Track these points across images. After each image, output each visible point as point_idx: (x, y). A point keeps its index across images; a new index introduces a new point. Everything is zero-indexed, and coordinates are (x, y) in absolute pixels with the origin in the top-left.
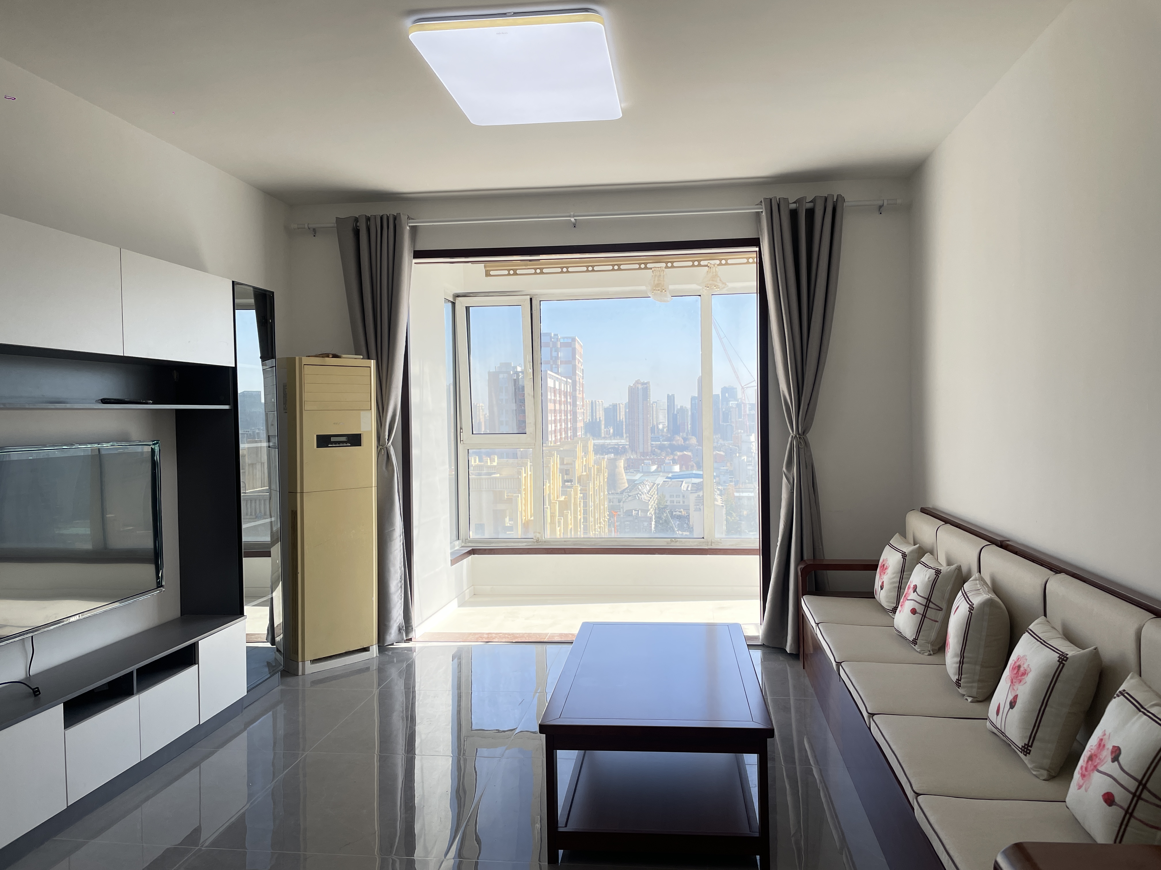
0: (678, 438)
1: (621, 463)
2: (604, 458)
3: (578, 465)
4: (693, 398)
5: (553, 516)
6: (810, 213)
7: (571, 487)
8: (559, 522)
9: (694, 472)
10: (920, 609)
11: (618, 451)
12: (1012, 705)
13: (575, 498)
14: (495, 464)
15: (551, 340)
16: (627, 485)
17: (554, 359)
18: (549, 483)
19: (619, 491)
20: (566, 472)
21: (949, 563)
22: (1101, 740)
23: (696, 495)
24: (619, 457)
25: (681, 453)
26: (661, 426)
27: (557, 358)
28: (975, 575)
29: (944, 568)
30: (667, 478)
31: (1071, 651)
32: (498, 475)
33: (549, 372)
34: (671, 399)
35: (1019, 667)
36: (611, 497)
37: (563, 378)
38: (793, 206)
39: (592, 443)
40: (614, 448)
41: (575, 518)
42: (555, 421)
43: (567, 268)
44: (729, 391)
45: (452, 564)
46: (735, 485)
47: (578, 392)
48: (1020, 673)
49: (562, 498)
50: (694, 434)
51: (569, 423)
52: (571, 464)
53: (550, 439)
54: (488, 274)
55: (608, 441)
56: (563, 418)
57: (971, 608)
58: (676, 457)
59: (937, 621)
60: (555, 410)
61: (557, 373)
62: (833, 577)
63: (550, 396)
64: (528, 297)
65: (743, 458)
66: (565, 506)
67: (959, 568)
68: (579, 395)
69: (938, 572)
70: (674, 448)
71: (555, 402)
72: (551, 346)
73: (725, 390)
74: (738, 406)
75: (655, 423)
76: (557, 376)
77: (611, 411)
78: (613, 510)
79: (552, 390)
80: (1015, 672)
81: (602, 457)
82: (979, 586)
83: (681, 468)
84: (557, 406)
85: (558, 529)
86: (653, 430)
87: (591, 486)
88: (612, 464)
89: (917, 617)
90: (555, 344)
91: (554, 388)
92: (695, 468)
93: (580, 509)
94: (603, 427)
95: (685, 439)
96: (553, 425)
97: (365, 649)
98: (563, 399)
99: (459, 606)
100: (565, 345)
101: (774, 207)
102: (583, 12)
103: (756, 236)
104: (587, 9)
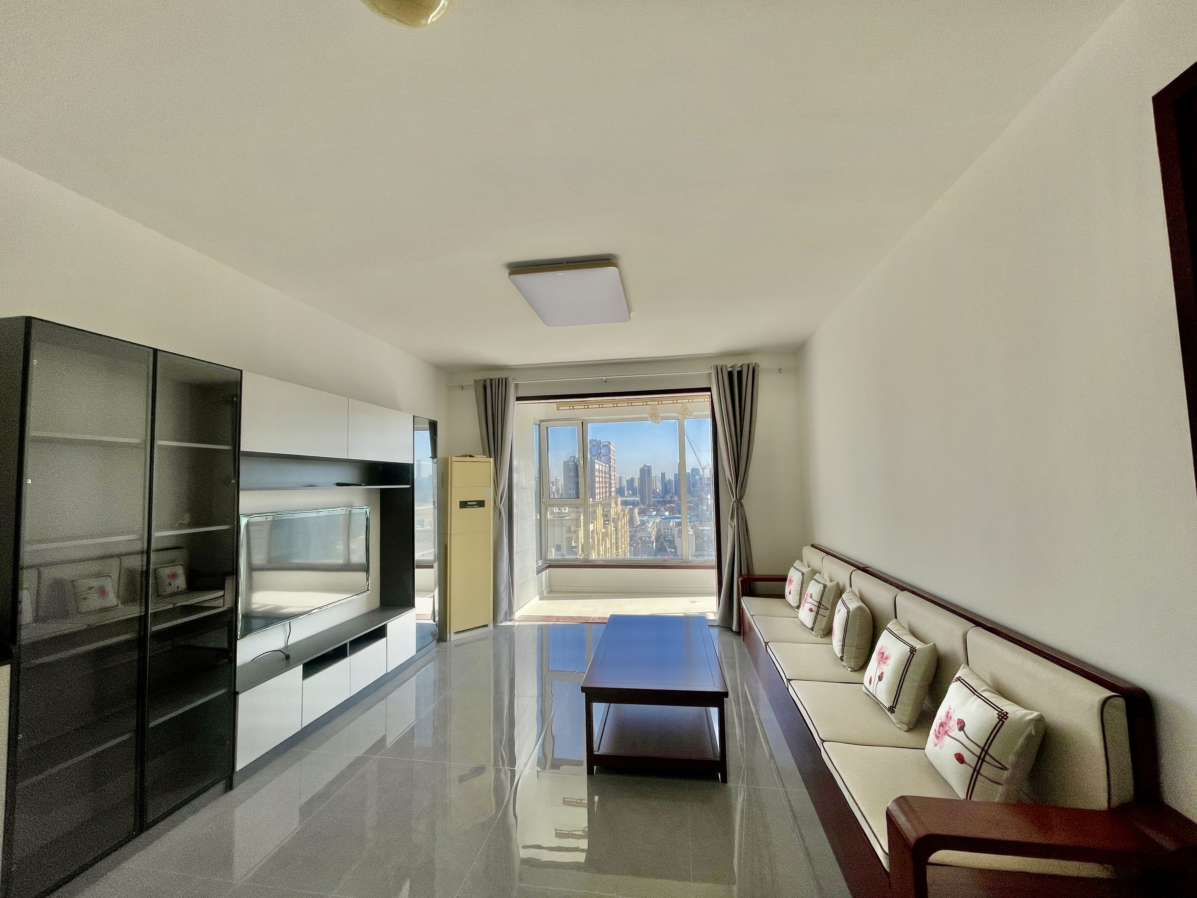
0: (668, 497)
1: (636, 511)
2: (627, 508)
3: (612, 512)
4: (675, 475)
5: (598, 541)
6: (740, 373)
7: (608, 524)
8: (602, 544)
9: (677, 515)
10: (815, 609)
11: (634, 504)
12: (880, 678)
13: (610, 530)
14: (566, 511)
15: (597, 443)
16: (639, 523)
17: (599, 453)
18: (596, 522)
19: (635, 526)
20: (606, 515)
21: (831, 581)
22: (948, 712)
23: (678, 528)
24: (635, 507)
25: (669, 505)
26: (658, 490)
27: (601, 453)
28: (848, 589)
29: (829, 584)
30: (662, 519)
31: (918, 645)
32: (568, 518)
33: (596, 461)
34: (663, 475)
35: (883, 653)
36: (631, 529)
37: (604, 464)
38: (730, 369)
39: (619, 499)
40: (632, 502)
41: (611, 541)
42: (599, 488)
43: (602, 405)
44: (695, 471)
45: (537, 574)
46: (700, 523)
47: (612, 472)
48: (884, 658)
49: (603, 530)
50: (676, 494)
51: (607, 489)
52: (608, 511)
53: (597, 497)
54: (558, 409)
55: (628, 499)
56: (604, 486)
57: (848, 612)
58: (667, 507)
59: (825, 617)
60: (599, 481)
61: (601, 461)
62: (760, 586)
64: (581, 421)
65: (704, 508)
66: (605, 535)
67: (838, 584)
68: (613, 473)
69: (825, 586)
70: (665, 503)
71: (599, 477)
72: (597, 447)
73: (693, 470)
74: (700, 478)
75: (655, 489)
76: (600, 463)
77: (631, 482)
78: (632, 537)
79: (598, 471)
80: (881, 656)
81: (625, 507)
82: (851, 596)
83: (669, 513)
84: (601, 479)
85: (601, 547)
86: (653, 493)
87: (620, 524)
88: (631, 511)
89: (813, 614)
90: (599, 445)
91: (599, 469)
92: (677, 513)
93: (614, 536)
94: (626, 490)
95: (671, 497)
96: (599, 490)
97: (486, 626)
98: (604, 476)
99: (540, 600)
100: (604, 446)
101: (719, 370)
102: (606, 261)
103: (709, 386)
104: (608, 260)
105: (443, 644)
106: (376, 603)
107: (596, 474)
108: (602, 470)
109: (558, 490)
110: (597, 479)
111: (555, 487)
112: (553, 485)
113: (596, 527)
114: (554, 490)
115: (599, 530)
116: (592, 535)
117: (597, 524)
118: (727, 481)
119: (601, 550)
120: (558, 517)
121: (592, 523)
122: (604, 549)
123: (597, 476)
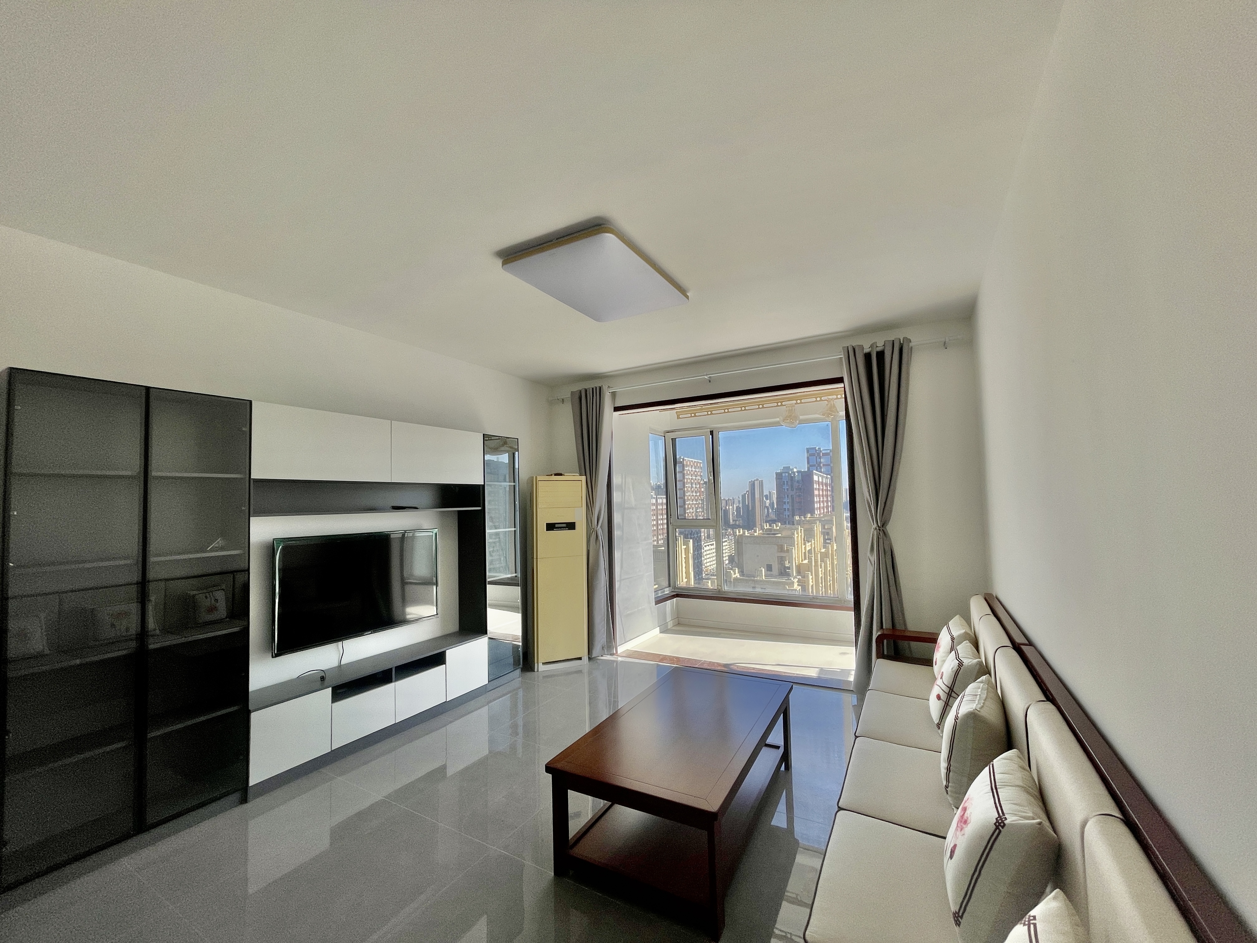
5: (816, 562)
6: (881, 355)
7: (830, 543)
8: (821, 566)
10: (945, 696)
12: (952, 854)
13: (832, 550)
14: (778, 528)
15: (816, 452)
17: (818, 463)
18: (814, 540)
20: (826, 533)
27: (820, 462)
32: (780, 535)
33: (814, 471)
35: (966, 812)
37: (824, 475)
38: (867, 351)
41: (833, 563)
42: (819, 502)
45: (656, 605)
48: (964, 820)
49: (823, 550)
51: (829, 503)
52: (830, 529)
53: (816, 513)
54: (678, 418)
56: (825, 499)
60: (819, 495)
61: (821, 472)
63: (816, 486)
64: (709, 430)
66: (824, 556)
69: (960, 664)
71: (819, 490)
72: (816, 455)
76: (820, 474)
79: (817, 482)
80: (962, 813)
84: (821, 492)
85: (820, 570)
90: (819, 454)
91: (818, 481)
96: (818, 504)
97: (580, 659)
98: (825, 488)
99: (660, 633)
100: (824, 454)
101: (851, 353)
102: (598, 227)
103: (839, 376)
104: (600, 225)
105: (529, 674)
106: (454, 626)
107: (815, 487)
108: (822, 482)
109: (772, 504)
110: (816, 492)
111: (768, 501)
112: (767, 499)
113: (813, 546)
114: (767, 505)
115: (818, 550)
116: (808, 555)
117: (814, 543)
118: (866, 502)
119: (820, 572)
120: (768, 534)
121: (808, 542)
122: (823, 571)
123: (816, 488)
